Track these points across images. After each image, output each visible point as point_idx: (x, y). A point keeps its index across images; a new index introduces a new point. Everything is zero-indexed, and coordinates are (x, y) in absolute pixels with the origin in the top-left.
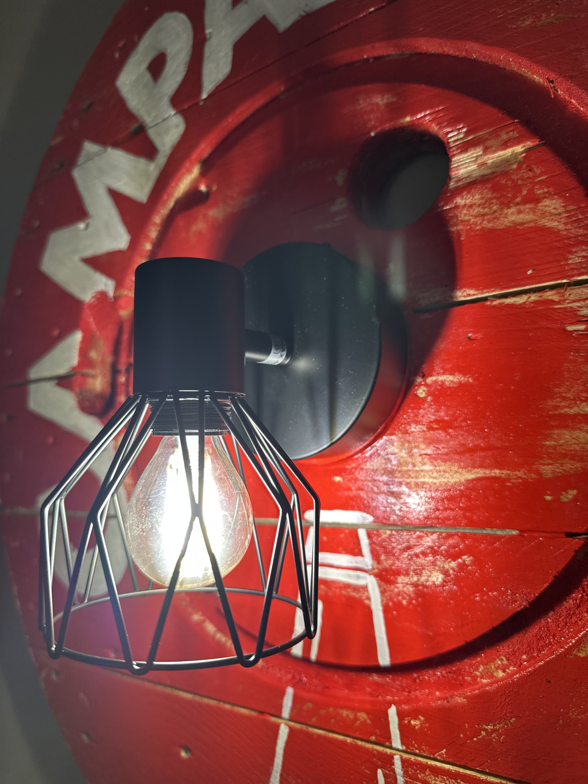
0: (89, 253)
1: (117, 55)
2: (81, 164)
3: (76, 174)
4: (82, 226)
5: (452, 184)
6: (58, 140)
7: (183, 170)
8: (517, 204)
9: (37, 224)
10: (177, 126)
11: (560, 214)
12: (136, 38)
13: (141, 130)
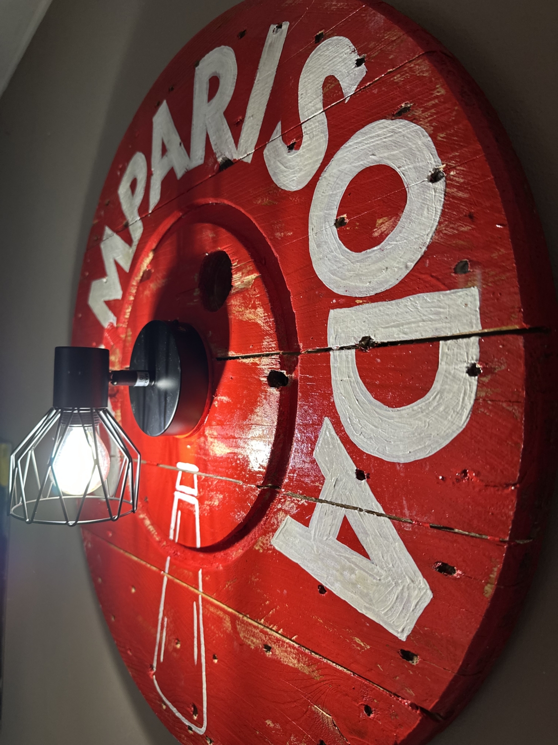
0: (107, 298)
1: (119, 173)
2: (105, 240)
3: (102, 246)
4: (104, 280)
5: (233, 291)
6: (96, 221)
7: (143, 255)
8: (250, 308)
9: (87, 274)
10: (140, 228)
11: (262, 317)
12: (126, 164)
13: (127, 226)
